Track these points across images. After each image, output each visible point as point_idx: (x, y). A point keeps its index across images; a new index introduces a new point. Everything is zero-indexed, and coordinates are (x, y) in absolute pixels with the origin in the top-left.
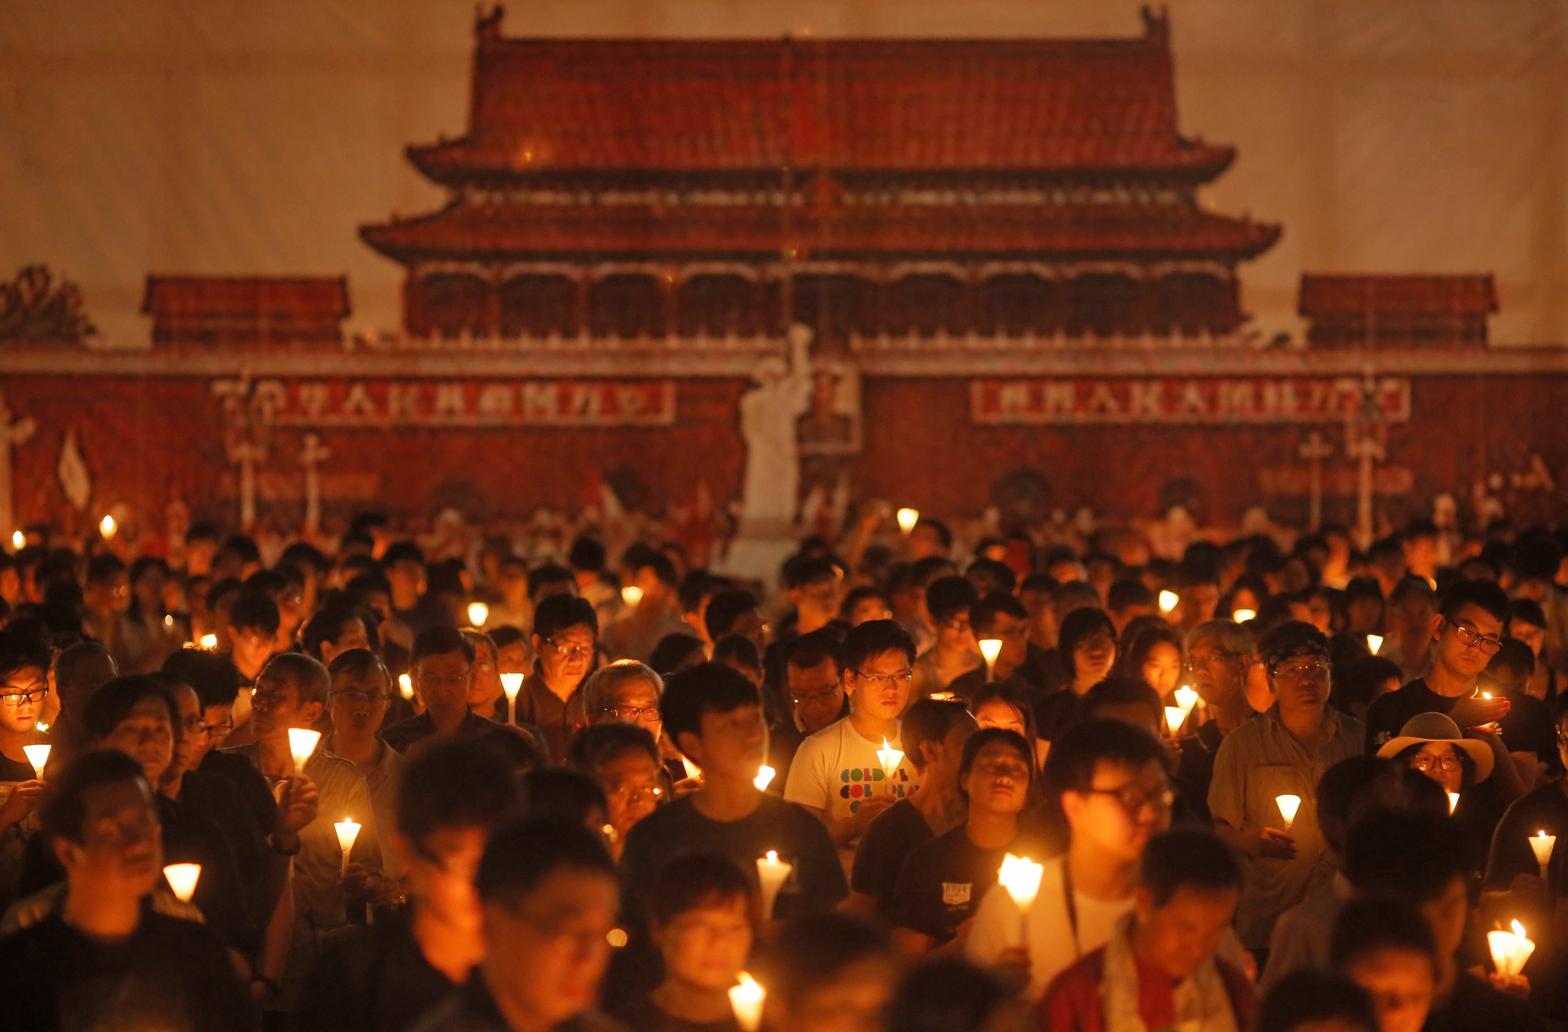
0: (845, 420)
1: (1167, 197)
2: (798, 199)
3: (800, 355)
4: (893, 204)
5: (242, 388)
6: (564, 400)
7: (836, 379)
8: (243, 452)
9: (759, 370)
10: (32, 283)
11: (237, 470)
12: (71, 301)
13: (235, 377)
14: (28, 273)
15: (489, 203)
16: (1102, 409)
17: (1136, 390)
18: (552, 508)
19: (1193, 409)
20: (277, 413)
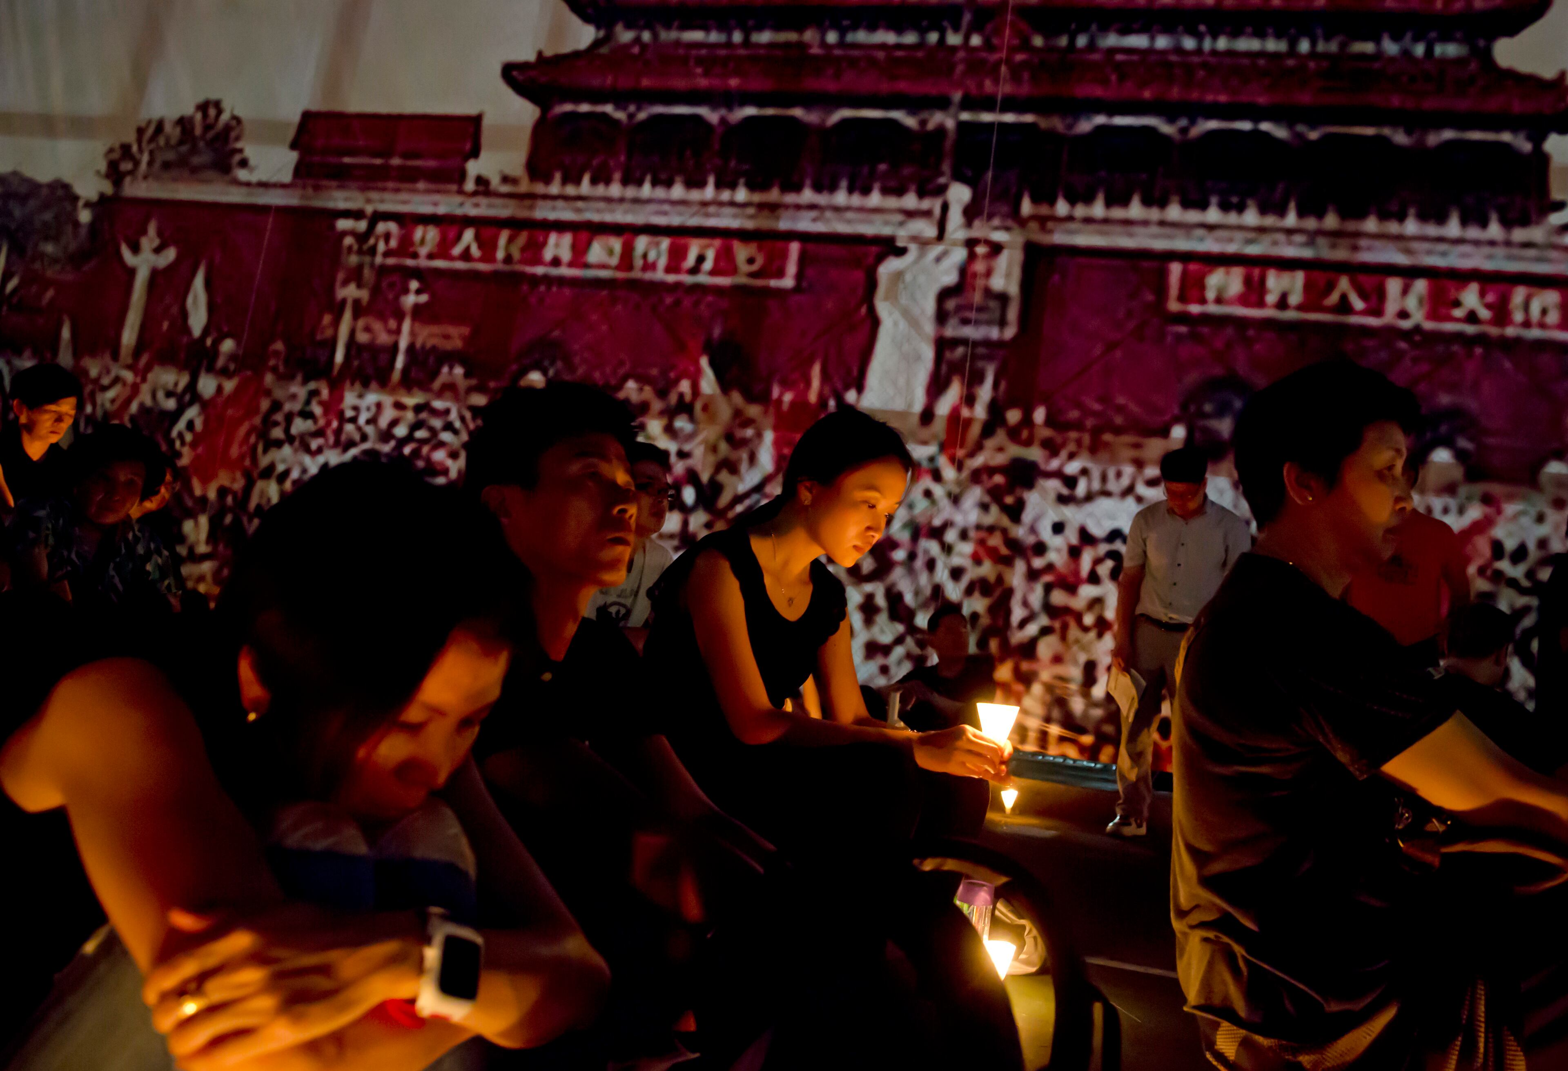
0: (1003, 298)
1: (1450, 50)
2: (976, 40)
3: (955, 217)
4: (1092, 46)
5: (362, 225)
6: (677, 256)
7: (996, 249)
8: (350, 292)
9: (902, 235)
10: (205, 116)
11: (338, 309)
12: (233, 134)
13: (357, 215)
14: (203, 107)
15: (637, 40)
16: (1344, 306)
17: (1393, 286)
18: (643, 380)
19: (1472, 317)
20: (387, 254)
